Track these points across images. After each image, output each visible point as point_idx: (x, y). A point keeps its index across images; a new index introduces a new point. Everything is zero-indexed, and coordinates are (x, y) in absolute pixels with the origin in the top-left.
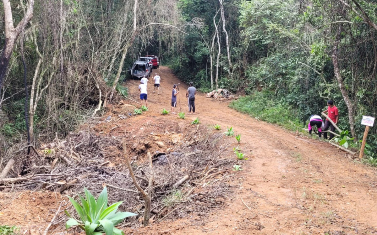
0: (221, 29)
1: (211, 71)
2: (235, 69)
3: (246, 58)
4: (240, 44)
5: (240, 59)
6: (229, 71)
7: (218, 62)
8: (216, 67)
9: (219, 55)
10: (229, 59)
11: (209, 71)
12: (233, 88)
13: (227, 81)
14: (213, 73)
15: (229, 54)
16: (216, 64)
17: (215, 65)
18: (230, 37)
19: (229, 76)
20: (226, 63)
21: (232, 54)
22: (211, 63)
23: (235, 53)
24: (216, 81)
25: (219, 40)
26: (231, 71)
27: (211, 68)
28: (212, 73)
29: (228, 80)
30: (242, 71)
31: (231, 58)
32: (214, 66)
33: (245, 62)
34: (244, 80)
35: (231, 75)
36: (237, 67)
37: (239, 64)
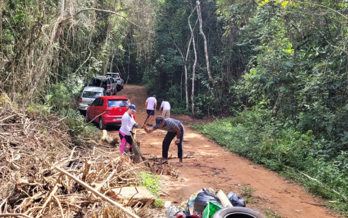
0: (197, 32)
1: (186, 86)
2: (217, 83)
3: (231, 69)
4: (222, 52)
5: (222, 71)
6: (208, 85)
7: (194, 75)
8: (191, 81)
9: (195, 64)
10: (208, 70)
11: (183, 86)
12: (214, 108)
13: (206, 99)
14: (188, 89)
15: (208, 64)
16: (192, 76)
17: (191, 79)
18: (210, 43)
19: (208, 92)
20: (205, 76)
21: (212, 65)
22: (186, 76)
23: (216, 63)
24: (192, 98)
25: (196, 46)
26: (211, 85)
27: (186, 82)
28: (186, 88)
29: (208, 98)
30: (226, 86)
31: (211, 69)
32: (189, 79)
33: (229, 74)
34: (228, 97)
35: (211, 91)
36: (219, 81)
37: (221, 77)
